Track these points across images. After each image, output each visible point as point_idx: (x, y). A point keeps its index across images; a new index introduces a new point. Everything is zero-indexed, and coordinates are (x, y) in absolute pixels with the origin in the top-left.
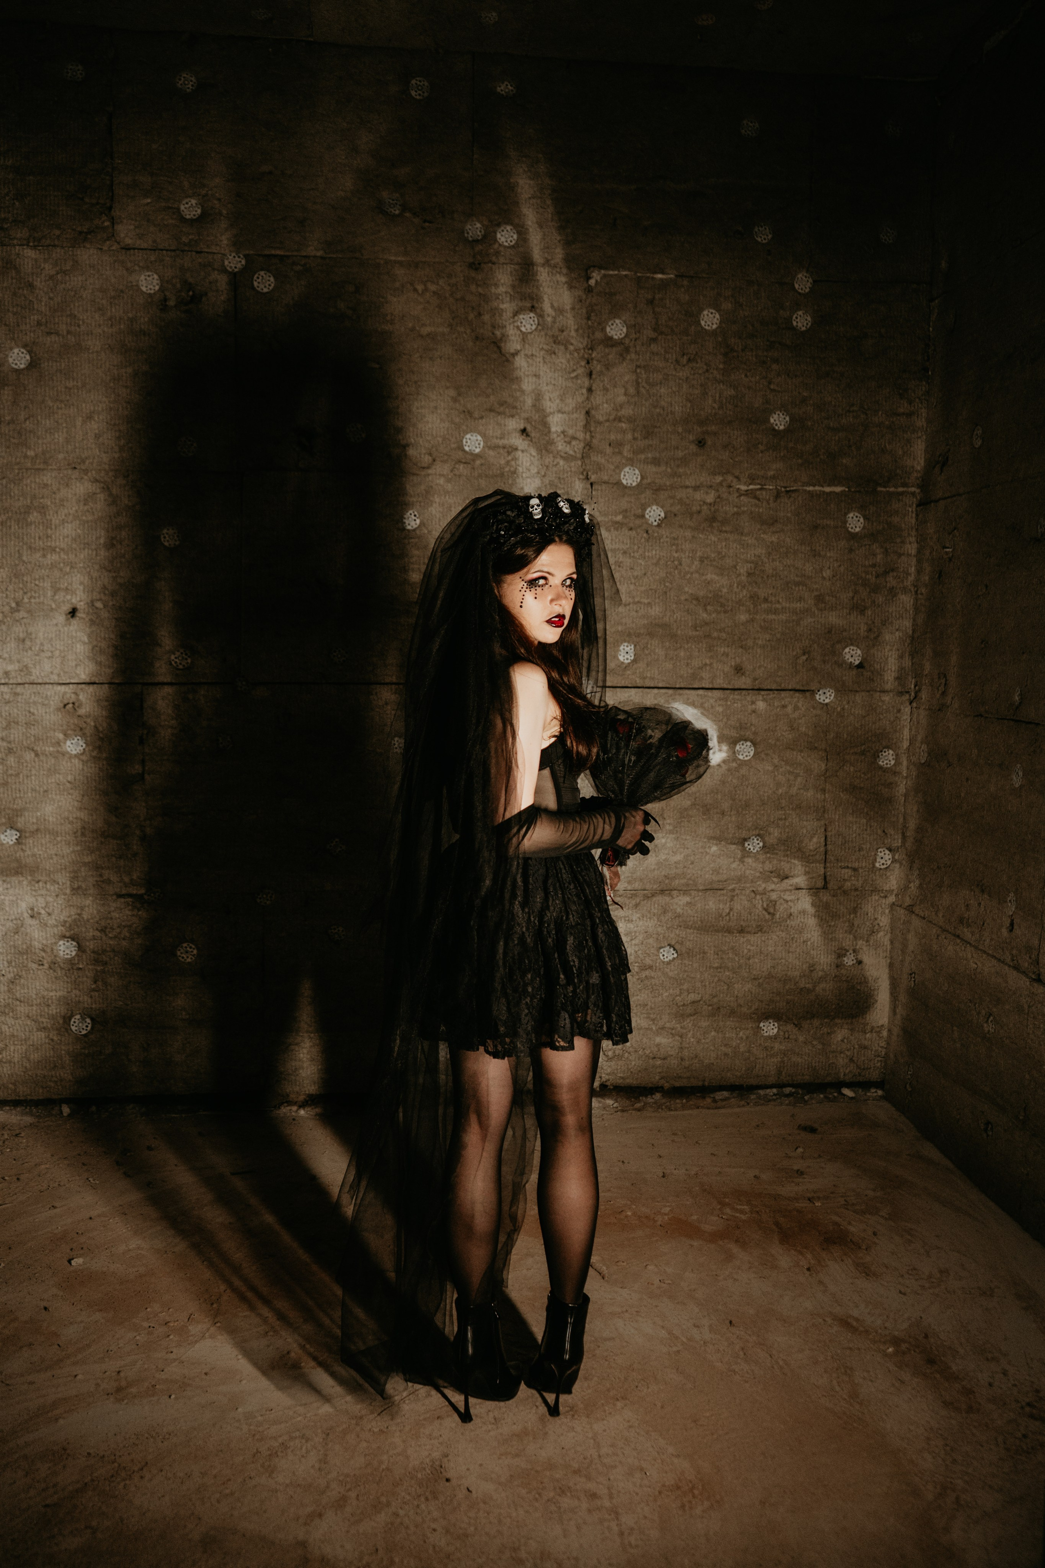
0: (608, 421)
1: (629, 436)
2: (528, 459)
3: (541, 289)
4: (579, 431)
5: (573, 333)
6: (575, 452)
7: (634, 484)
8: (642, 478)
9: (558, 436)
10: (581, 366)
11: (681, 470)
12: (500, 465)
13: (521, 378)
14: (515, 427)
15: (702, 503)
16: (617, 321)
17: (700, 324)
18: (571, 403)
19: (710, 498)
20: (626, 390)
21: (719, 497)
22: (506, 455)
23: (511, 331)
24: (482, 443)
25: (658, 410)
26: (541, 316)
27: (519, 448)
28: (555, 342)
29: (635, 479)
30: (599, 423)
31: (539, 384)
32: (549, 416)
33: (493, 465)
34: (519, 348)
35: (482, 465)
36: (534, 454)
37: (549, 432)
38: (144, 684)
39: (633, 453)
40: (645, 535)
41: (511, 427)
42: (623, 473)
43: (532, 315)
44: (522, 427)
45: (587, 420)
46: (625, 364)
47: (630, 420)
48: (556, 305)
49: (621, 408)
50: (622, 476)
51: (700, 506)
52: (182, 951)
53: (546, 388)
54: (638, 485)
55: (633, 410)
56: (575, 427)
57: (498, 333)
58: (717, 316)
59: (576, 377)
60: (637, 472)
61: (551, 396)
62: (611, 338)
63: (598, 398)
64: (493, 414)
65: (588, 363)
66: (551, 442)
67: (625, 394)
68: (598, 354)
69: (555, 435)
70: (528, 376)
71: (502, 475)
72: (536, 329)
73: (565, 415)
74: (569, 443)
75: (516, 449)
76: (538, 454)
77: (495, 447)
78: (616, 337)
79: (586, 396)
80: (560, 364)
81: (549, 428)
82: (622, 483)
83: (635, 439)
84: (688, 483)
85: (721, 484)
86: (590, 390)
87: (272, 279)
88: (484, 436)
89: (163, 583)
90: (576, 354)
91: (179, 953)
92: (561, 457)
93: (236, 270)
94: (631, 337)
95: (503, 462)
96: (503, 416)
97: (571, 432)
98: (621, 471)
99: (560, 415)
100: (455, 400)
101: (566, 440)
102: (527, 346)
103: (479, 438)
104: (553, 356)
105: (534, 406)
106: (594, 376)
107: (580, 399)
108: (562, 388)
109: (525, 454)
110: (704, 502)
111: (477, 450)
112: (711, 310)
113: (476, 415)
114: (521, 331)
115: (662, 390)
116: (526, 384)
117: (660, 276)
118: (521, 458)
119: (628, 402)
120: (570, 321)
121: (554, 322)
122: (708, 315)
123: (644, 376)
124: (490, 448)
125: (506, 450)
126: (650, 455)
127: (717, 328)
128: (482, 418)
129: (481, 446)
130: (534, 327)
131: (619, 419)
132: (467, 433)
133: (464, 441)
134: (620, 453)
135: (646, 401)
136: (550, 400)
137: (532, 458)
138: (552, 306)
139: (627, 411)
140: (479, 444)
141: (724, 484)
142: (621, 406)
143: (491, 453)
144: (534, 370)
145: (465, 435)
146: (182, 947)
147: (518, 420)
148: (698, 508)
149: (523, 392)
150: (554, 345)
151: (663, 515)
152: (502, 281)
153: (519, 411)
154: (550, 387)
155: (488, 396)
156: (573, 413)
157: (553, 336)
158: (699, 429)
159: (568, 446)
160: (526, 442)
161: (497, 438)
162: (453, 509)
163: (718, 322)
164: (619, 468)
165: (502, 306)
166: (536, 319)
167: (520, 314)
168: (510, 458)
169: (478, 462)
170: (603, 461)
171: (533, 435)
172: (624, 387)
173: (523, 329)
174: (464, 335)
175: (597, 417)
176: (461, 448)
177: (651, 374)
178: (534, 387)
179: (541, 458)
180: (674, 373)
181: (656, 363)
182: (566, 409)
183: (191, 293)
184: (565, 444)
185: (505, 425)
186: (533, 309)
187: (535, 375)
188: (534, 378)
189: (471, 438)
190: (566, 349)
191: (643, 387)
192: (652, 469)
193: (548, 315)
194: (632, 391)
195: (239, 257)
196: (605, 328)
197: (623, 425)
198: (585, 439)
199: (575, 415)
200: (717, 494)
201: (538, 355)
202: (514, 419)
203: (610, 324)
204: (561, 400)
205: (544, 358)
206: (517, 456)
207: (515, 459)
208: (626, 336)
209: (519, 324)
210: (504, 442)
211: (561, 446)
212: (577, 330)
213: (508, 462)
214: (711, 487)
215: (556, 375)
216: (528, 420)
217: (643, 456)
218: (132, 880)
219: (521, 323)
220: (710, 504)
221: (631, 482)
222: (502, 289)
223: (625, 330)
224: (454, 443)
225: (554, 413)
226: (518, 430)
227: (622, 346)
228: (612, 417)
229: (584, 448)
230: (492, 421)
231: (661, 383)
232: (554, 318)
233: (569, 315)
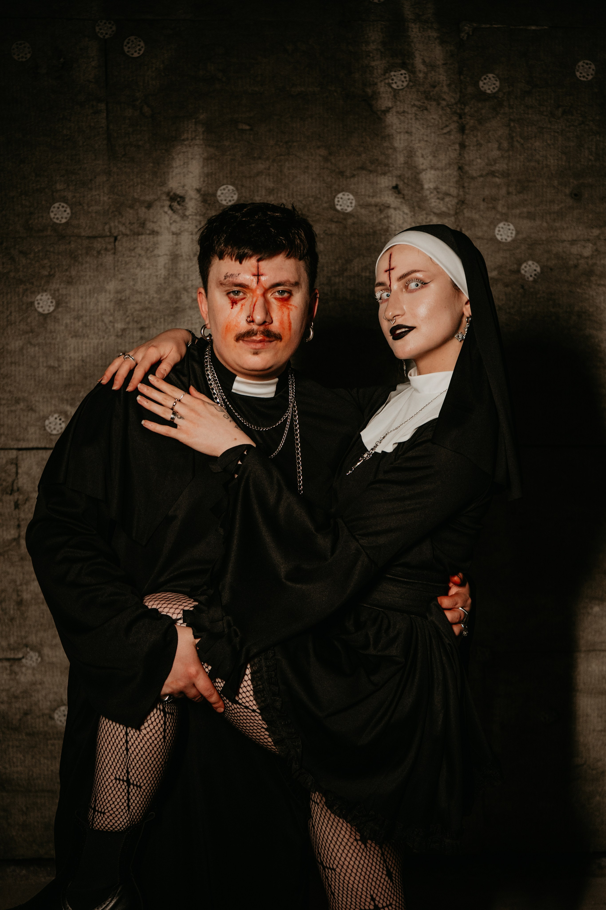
0: (481, 176)
1: (503, 191)
2: (402, 218)
3: (413, 45)
4: (451, 187)
5: (445, 89)
6: (449, 209)
7: (509, 239)
8: (518, 233)
9: (431, 193)
10: (454, 121)
11: (557, 224)
12: (373, 223)
13: (392, 135)
14: (387, 185)
15: (579, 257)
16: (490, 75)
17: (576, 76)
18: (444, 159)
19: (587, 252)
20: (500, 144)
21: (597, 250)
22: (378, 213)
23: (382, 88)
24: (354, 202)
25: (533, 164)
26: (412, 71)
27: (392, 206)
28: (427, 98)
29: (509, 235)
30: (473, 178)
31: (412, 141)
32: (421, 173)
33: (365, 223)
34: (390, 105)
35: (354, 223)
36: (406, 210)
37: (422, 188)
38: (19, 449)
39: (508, 208)
40: (521, 291)
41: (383, 186)
42: (497, 229)
43: (403, 72)
44: (394, 184)
45: (460, 175)
46: (498, 118)
47: (505, 174)
48: (427, 60)
49: (495, 163)
50: (496, 232)
51: (578, 259)
52: (60, 714)
53: (419, 145)
54: (513, 241)
55: (507, 164)
56: (448, 184)
57: (369, 91)
58: (593, 67)
59: (449, 133)
60: (512, 227)
61: (424, 153)
62: (484, 93)
63: (471, 154)
64: (364, 172)
65: (460, 118)
66: (424, 199)
67: (499, 149)
68: (471, 108)
69: (428, 192)
70: (400, 133)
71: (375, 232)
72: (407, 86)
73: (438, 173)
74: (443, 199)
75: (389, 207)
76: (411, 211)
77: (366, 206)
78: (489, 91)
79: (458, 151)
80: (433, 121)
81: (422, 186)
82: (497, 239)
83: (509, 193)
84: (564, 237)
85: (598, 237)
86: (463, 146)
87: (142, 44)
88: (355, 194)
89: (37, 349)
90: (448, 110)
91: (56, 716)
92: (435, 214)
93: (107, 36)
94: (504, 91)
95: (375, 220)
96: (375, 174)
97: (444, 188)
98: (495, 226)
99: (433, 172)
100: (326, 159)
101: (440, 196)
102: (398, 103)
103: (351, 197)
104: (425, 112)
105: (406, 163)
106: (467, 132)
107: (453, 155)
108: (434, 144)
109: (398, 211)
110: (581, 256)
111: (349, 209)
112: (586, 61)
113: (348, 173)
114: (392, 88)
115: (537, 144)
116: (398, 141)
117: (533, 28)
118: (393, 216)
119: (502, 156)
120: (442, 77)
121: (425, 78)
122: (583, 66)
123: (519, 130)
124: (362, 206)
125: (378, 208)
126: (525, 210)
127: (593, 79)
128: (353, 176)
129: (353, 205)
130: (405, 84)
131: (492, 174)
132: (339, 192)
133: (336, 200)
134: (494, 208)
135: (520, 155)
136: (423, 156)
137: (405, 216)
138: (424, 62)
139: (501, 166)
140: (351, 203)
141: (602, 238)
142: (495, 161)
143: (363, 211)
144: (406, 127)
145: (336, 195)
146: (60, 711)
147: (390, 178)
148: (575, 261)
149: (395, 149)
150: (426, 102)
151: (538, 269)
152: (373, 38)
153: (391, 169)
154: (422, 144)
155: (359, 155)
156: (446, 170)
157: (425, 92)
158: (575, 182)
159: (442, 202)
160: (400, 200)
161: (369, 196)
162: (325, 269)
163: (593, 73)
164: (493, 224)
165: (373, 64)
166: (407, 76)
167: (391, 71)
168: (382, 216)
169: (350, 221)
170: (477, 216)
171: (406, 192)
172: (497, 141)
173: (394, 86)
174: (335, 94)
175: (470, 172)
176: (333, 207)
177: (526, 129)
178: (406, 144)
179: (414, 215)
180: (549, 126)
181: (530, 116)
182: (439, 165)
183: (62, 60)
184: (438, 201)
185: (377, 184)
186: (404, 66)
187: (407, 132)
188: (406, 136)
189: (343, 197)
190: (439, 104)
191: (517, 141)
192: (526, 224)
193: (420, 71)
194: (505, 145)
195: (110, 23)
196: (478, 82)
197: (497, 180)
198: (458, 195)
199: (448, 171)
200: (595, 248)
201: (410, 112)
202: (386, 177)
203: (483, 78)
204: (434, 156)
205: (416, 114)
206: (389, 214)
207: (388, 217)
208: (499, 90)
209: (391, 81)
210: (377, 200)
211: (434, 202)
212: (449, 85)
213: (380, 221)
214: (588, 240)
215: (429, 131)
216: (399, 177)
217: (518, 211)
218: (9, 645)
219: (393, 80)
220: (587, 258)
221: (506, 237)
222: (372, 47)
223: (498, 83)
224: (326, 203)
225: (426, 169)
226: (390, 188)
227: (496, 100)
228: (484, 173)
229: (458, 204)
230: (364, 180)
231: (535, 137)
232: (426, 74)
233: (441, 70)
